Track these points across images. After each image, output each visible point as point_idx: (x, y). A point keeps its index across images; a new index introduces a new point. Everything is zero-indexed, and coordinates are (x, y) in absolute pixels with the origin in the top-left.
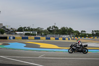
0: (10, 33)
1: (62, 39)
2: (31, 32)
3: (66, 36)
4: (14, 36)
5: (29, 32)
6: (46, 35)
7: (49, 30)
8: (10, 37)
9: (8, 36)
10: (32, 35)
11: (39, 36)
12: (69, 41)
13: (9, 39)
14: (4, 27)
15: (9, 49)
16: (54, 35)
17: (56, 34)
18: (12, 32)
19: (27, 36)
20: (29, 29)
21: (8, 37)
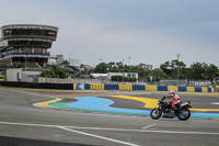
0: (78, 76)
1: (193, 89)
2: (126, 75)
3: (202, 83)
4: (88, 82)
5: (121, 74)
6: (158, 80)
7: (165, 70)
8: (78, 84)
9: (75, 82)
10: (126, 80)
11: (142, 83)
12: (209, 94)
13: (78, 88)
14: (66, 63)
15: (77, 110)
16: (177, 81)
17: (180, 78)
18: (83, 73)
19: (115, 83)
20: (121, 67)
21: (75, 86)
